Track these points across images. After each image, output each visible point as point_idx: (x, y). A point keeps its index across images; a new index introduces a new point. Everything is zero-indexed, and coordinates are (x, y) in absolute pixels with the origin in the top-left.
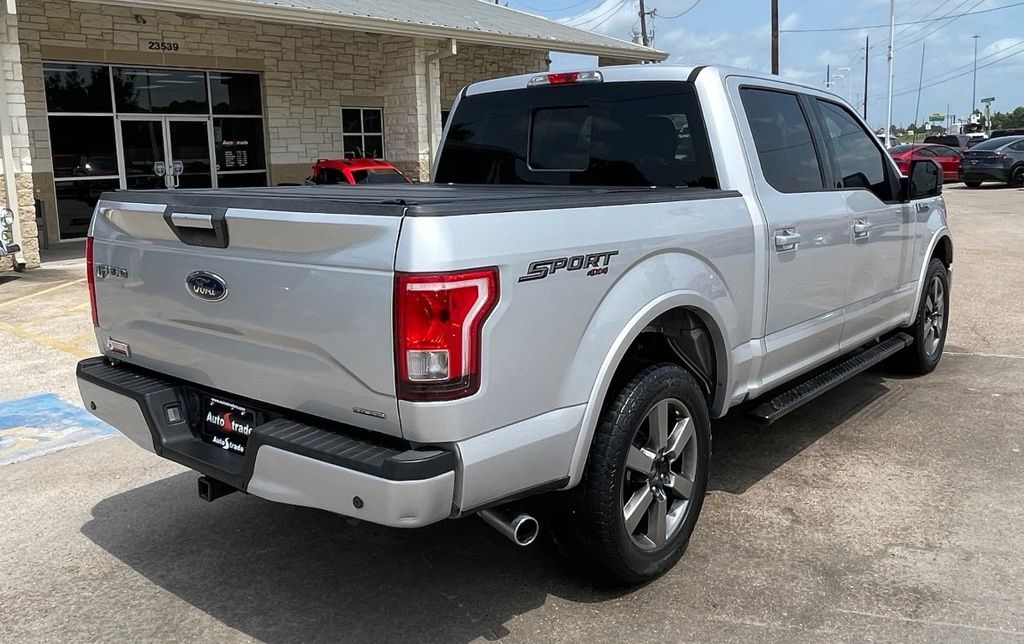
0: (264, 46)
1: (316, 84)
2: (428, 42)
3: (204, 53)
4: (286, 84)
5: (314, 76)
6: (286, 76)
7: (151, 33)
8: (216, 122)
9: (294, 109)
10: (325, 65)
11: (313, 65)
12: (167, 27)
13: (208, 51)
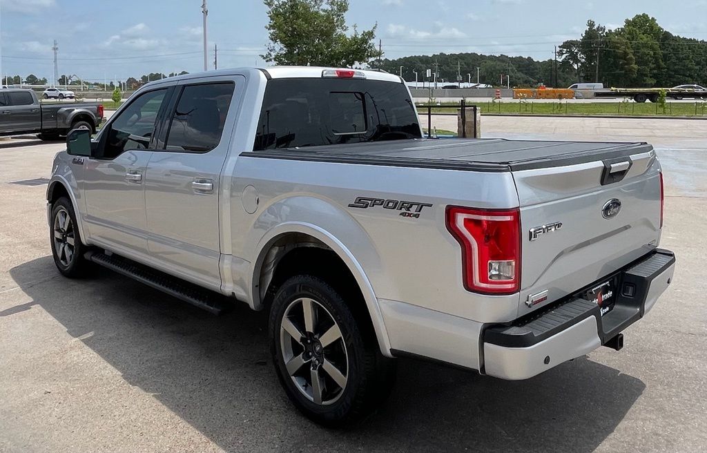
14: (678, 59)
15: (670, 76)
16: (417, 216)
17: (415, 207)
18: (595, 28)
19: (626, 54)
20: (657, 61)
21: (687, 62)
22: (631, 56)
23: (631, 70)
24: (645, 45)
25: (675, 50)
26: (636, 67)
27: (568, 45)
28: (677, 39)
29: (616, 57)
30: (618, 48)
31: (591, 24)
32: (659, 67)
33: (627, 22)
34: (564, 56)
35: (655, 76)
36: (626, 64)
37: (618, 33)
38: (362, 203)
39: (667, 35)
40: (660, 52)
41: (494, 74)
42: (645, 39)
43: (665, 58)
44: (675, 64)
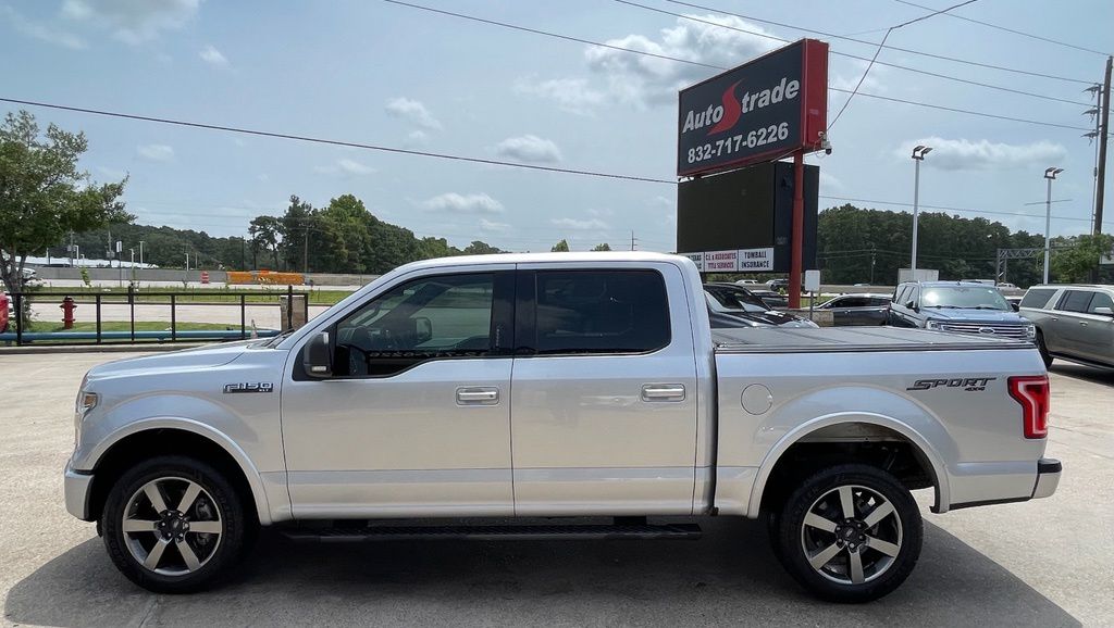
14: (385, 245)
15: (378, 263)
16: (982, 389)
17: (979, 382)
18: (300, 205)
19: (336, 237)
20: (365, 248)
21: (394, 249)
22: (340, 239)
23: (341, 255)
24: (354, 229)
25: (383, 236)
26: (346, 251)
27: (262, 222)
28: (382, 224)
29: (327, 240)
30: (328, 230)
31: (295, 200)
32: (367, 252)
33: (333, 201)
34: (257, 234)
35: (363, 262)
36: (336, 248)
37: (324, 213)
38: (923, 385)
39: (374, 221)
40: (367, 236)
41: (162, 250)
42: (354, 222)
43: (373, 243)
44: (383, 250)
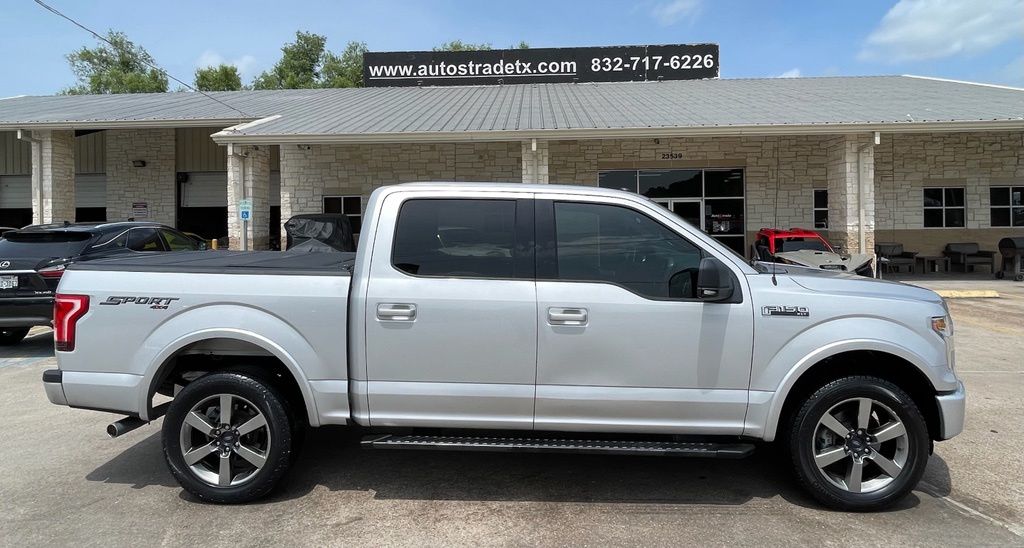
0: (747, 150)
1: (791, 174)
2: (860, 137)
3: (700, 158)
4: (763, 174)
5: (789, 167)
6: (766, 169)
7: (664, 149)
8: (707, 202)
9: (769, 192)
10: (799, 158)
11: (790, 160)
12: (675, 144)
13: (703, 156)
